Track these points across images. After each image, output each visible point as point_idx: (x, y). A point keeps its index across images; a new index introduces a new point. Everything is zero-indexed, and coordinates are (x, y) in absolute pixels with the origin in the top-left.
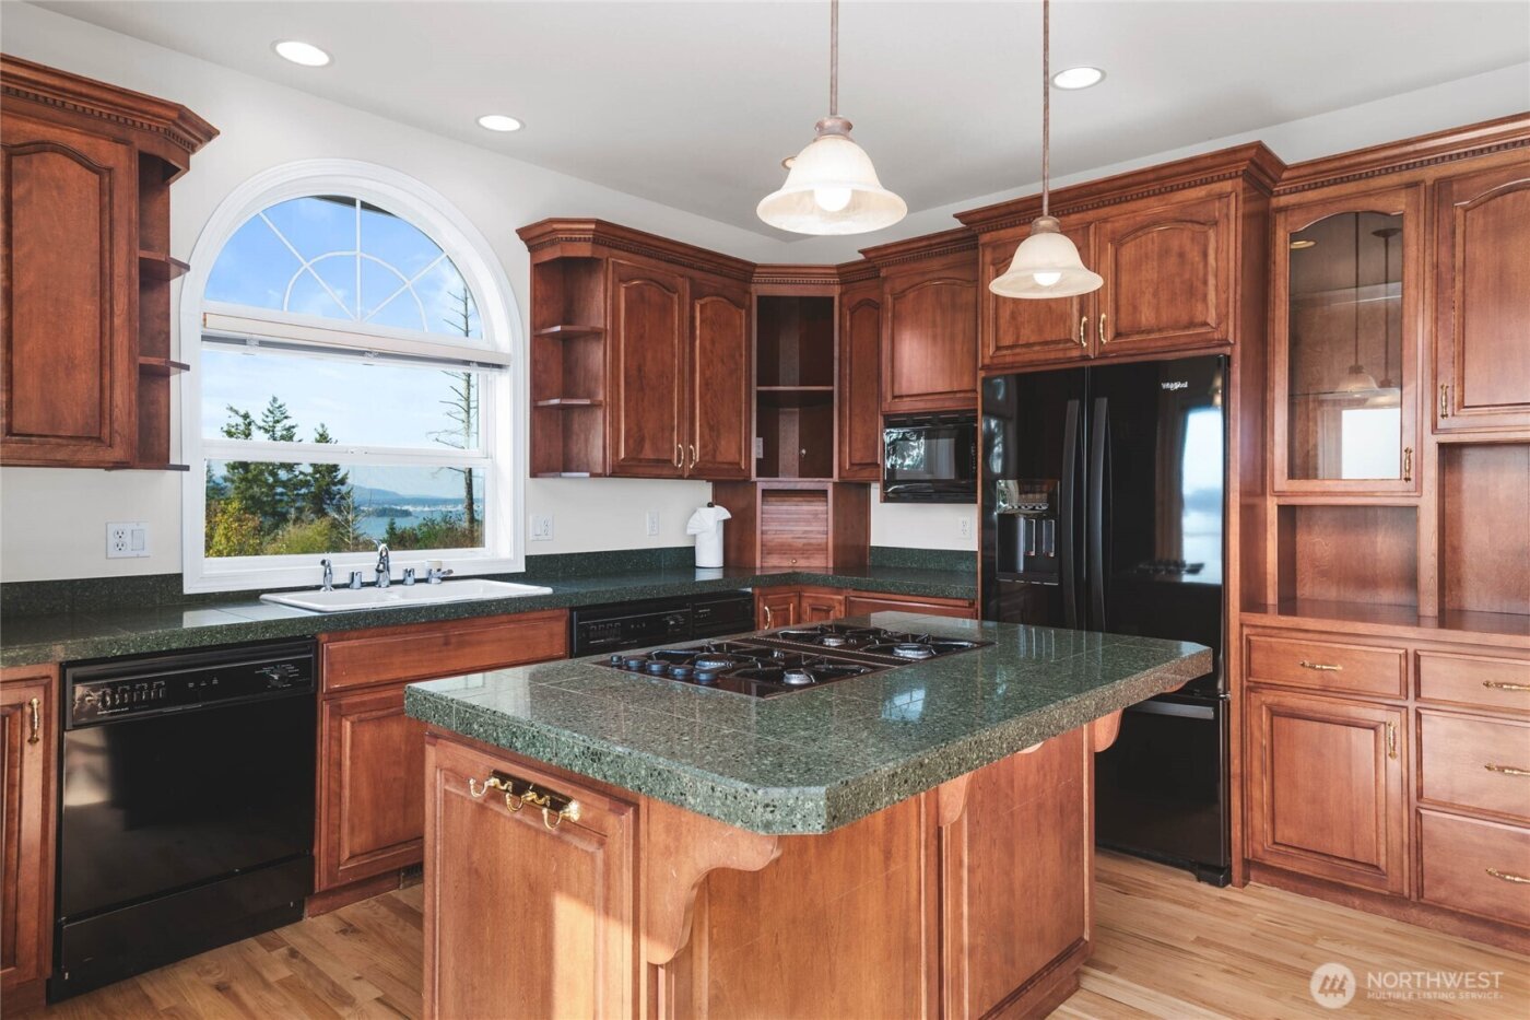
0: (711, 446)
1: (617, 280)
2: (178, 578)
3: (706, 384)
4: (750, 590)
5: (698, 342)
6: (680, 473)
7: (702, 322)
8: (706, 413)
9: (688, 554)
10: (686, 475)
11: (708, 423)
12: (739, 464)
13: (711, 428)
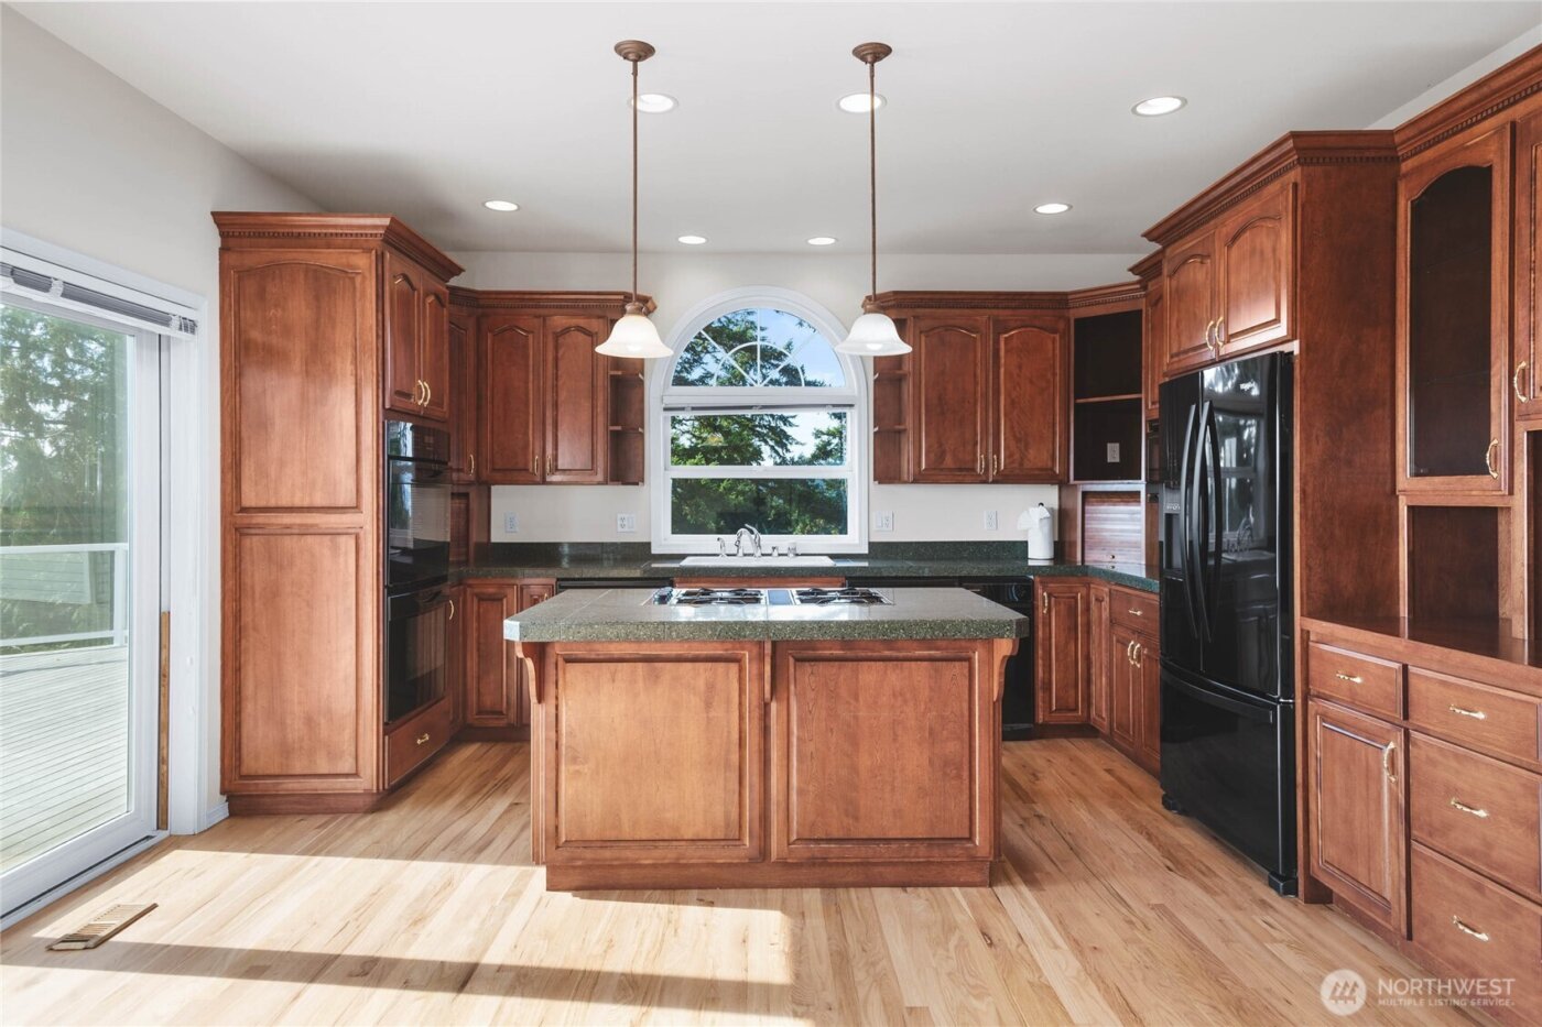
0: (1017, 456)
1: (918, 332)
2: (648, 545)
3: (1012, 403)
4: (1032, 577)
5: (1002, 370)
6: (984, 478)
7: (1007, 351)
8: (1012, 428)
9: (1022, 547)
10: (991, 480)
11: (1015, 436)
12: (1052, 469)
13: (1018, 440)
